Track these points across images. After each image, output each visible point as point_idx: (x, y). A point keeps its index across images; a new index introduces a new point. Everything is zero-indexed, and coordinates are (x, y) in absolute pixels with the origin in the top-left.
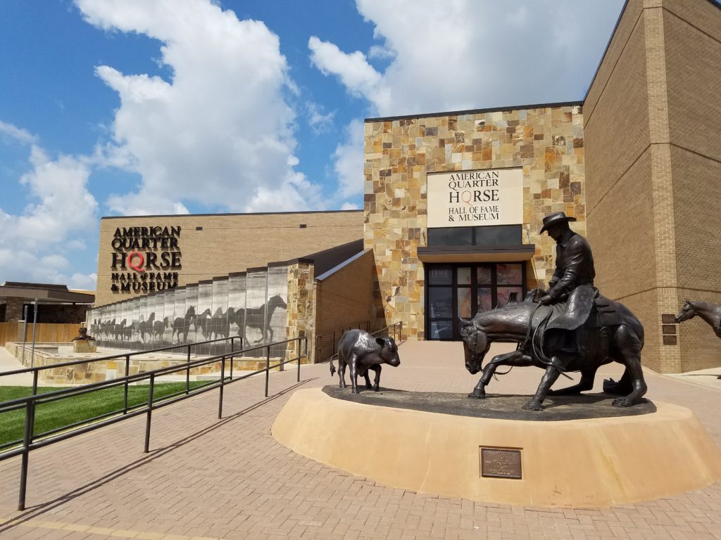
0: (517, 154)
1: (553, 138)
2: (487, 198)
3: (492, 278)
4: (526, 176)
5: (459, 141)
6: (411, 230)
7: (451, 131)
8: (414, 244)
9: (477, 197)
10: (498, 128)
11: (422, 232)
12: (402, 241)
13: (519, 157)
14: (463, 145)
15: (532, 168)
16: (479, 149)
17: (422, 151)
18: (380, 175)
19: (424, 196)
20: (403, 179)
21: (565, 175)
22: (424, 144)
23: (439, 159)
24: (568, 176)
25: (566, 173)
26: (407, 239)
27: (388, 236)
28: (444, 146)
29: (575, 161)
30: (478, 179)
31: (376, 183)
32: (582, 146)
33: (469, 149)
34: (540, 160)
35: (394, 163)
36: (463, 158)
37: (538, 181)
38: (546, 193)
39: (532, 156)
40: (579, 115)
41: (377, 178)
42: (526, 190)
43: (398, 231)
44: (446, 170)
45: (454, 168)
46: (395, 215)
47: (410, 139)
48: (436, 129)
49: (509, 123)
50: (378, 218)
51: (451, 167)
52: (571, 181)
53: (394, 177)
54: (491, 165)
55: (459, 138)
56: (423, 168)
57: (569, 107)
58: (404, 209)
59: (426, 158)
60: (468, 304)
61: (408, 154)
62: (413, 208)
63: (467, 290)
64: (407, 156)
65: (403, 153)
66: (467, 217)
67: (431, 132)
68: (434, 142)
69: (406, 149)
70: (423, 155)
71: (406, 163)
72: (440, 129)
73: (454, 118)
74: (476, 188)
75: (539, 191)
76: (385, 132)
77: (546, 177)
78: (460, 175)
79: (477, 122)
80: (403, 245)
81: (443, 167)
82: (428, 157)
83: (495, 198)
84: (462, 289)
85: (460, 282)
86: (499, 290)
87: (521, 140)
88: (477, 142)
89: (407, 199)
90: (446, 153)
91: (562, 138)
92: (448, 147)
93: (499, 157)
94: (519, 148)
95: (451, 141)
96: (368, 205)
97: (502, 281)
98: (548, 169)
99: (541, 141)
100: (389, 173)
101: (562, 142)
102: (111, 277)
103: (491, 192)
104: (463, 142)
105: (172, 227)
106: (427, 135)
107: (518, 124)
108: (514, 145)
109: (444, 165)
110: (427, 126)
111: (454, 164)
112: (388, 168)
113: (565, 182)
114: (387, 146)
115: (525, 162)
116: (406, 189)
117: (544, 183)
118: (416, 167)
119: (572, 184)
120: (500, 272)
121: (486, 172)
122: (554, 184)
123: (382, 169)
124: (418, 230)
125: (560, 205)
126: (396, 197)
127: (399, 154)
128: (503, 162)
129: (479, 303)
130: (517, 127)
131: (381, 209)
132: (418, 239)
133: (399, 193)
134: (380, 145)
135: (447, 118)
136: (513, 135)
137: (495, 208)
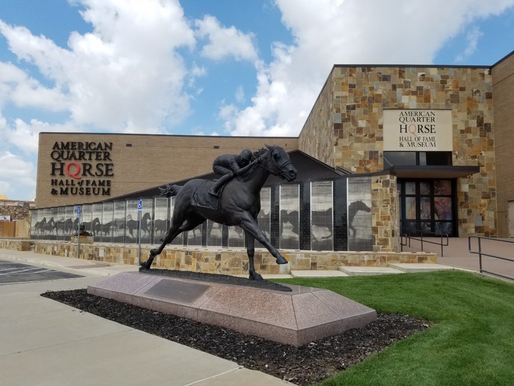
0: (448, 100)
1: (472, 90)
2: (427, 131)
3: (430, 190)
4: (454, 116)
5: (406, 87)
6: (371, 153)
7: (401, 79)
8: (374, 164)
9: (420, 129)
10: (435, 80)
11: (379, 154)
12: (365, 161)
13: (449, 102)
14: (410, 90)
15: (459, 111)
16: (421, 94)
17: (380, 92)
18: (347, 109)
19: (381, 127)
20: (365, 113)
21: (480, 118)
22: (381, 87)
23: (392, 99)
24: (483, 118)
25: (481, 116)
26: (368, 159)
27: (353, 157)
28: (396, 90)
29: (487, 108)
30: (421, 116)
31: (343, 115)
32: (491, 98)
33: (414, 93)
34: (464, 105)
35: (358, 100)
36: (410, 100)
37: (463, 121)
38: (468, 130)
39: (458, 102)
40: (489, 76)
41: (344, 111)
42: (455, 127)
43: (361, 153)
44: (397, 107)
45: (403, 107)
46: (358, 140)
47: (370, 83)
48: (389, 76)
49: (442, 77)
50: (345, 142)
51: (401, 106)
52: (485, 122)
53: (357, 111)
54: (430, 107)
55: (407, 85)
56: (380, 105)
57: (483, 69)
58: (365, 136)
59: (383, 98)
60: (414, 209)
61: (368, 94)
62: (372, 136)
63: (413, 199)
64: (367, 95)
65: (365, 93)
66: (413, 144)
67: (386, 78)
68: (389, 86)
69: (367, 90)
70: (380, 95)
71: (367, 101)
72: (393, 76)
73: (402, 69)
74: (419, 123)
75: (464, 128)
76: (350, 75)
77: (468, 118)
78: (407, 111)
79: (420, 74)
80: (365, 163)
81: (396, 106)
82: (383, 97)
83: (433, 131)
84: (410, 198)
85: (407, 193)
86: (436, 199)
87: (451, 90)
88: (420, 88)
89: (367, 128)
90: (397, 95)
91: (478, 91)
92: (399, 90)
93: (435, 101)
94: (449, 96)
95: (401, 86)
96: (337, 132)
97: (437, 192)
98: (469, 112)
99: (464, 92)
100: (354, 108)
101: (478, 94)
102: (51, 182)
103: (430, 126)
104: (410, 88)
105: (105, 143)
106: (383, 80)
107: (448, 78)
108: (446, 93)
109: (395, 104)
110: (383, 74)
111: (404, 104)
112: (353, 104)
113: (480, 123)
114: (352, 86)
115: (454, 105)
116: (367, 121)
117: (467, 122)
118: (374, 104)
119: (485, 124)
120: (436, 186)
121: (426, 111)
122: (473, 123)
123: (348, 104)
124: (377, 152)
125: (478, 138)
126: (359, 126)
127: (361, 93)
128: (438, 105)
129: (421, 208)
130: (448, 80)
131: (348, 135)
132: (376, 159)
133: (362, 124)
134: (347, 85)
135: (398, 69)
136: (445, 86)
137: (433, 139)
